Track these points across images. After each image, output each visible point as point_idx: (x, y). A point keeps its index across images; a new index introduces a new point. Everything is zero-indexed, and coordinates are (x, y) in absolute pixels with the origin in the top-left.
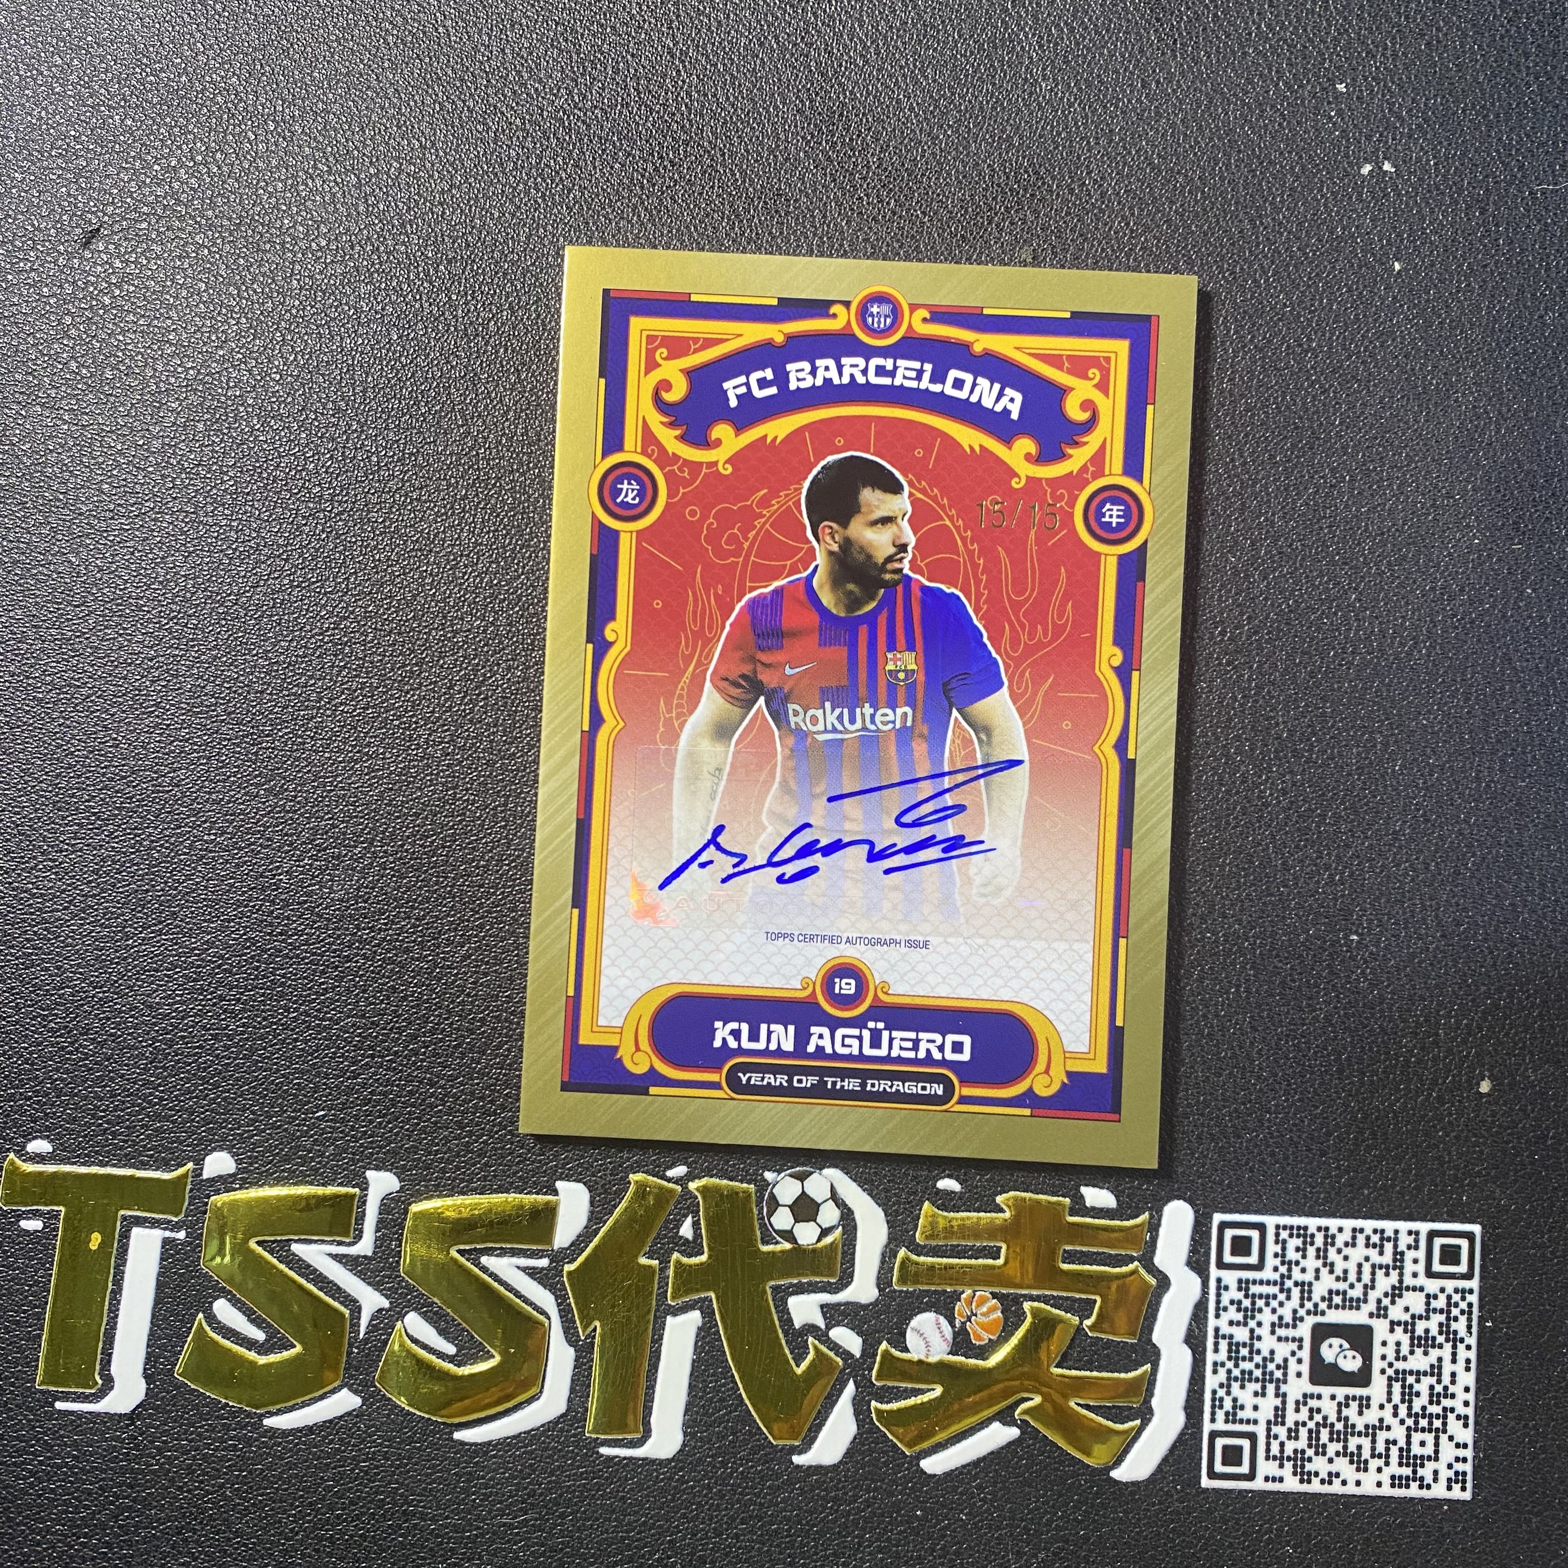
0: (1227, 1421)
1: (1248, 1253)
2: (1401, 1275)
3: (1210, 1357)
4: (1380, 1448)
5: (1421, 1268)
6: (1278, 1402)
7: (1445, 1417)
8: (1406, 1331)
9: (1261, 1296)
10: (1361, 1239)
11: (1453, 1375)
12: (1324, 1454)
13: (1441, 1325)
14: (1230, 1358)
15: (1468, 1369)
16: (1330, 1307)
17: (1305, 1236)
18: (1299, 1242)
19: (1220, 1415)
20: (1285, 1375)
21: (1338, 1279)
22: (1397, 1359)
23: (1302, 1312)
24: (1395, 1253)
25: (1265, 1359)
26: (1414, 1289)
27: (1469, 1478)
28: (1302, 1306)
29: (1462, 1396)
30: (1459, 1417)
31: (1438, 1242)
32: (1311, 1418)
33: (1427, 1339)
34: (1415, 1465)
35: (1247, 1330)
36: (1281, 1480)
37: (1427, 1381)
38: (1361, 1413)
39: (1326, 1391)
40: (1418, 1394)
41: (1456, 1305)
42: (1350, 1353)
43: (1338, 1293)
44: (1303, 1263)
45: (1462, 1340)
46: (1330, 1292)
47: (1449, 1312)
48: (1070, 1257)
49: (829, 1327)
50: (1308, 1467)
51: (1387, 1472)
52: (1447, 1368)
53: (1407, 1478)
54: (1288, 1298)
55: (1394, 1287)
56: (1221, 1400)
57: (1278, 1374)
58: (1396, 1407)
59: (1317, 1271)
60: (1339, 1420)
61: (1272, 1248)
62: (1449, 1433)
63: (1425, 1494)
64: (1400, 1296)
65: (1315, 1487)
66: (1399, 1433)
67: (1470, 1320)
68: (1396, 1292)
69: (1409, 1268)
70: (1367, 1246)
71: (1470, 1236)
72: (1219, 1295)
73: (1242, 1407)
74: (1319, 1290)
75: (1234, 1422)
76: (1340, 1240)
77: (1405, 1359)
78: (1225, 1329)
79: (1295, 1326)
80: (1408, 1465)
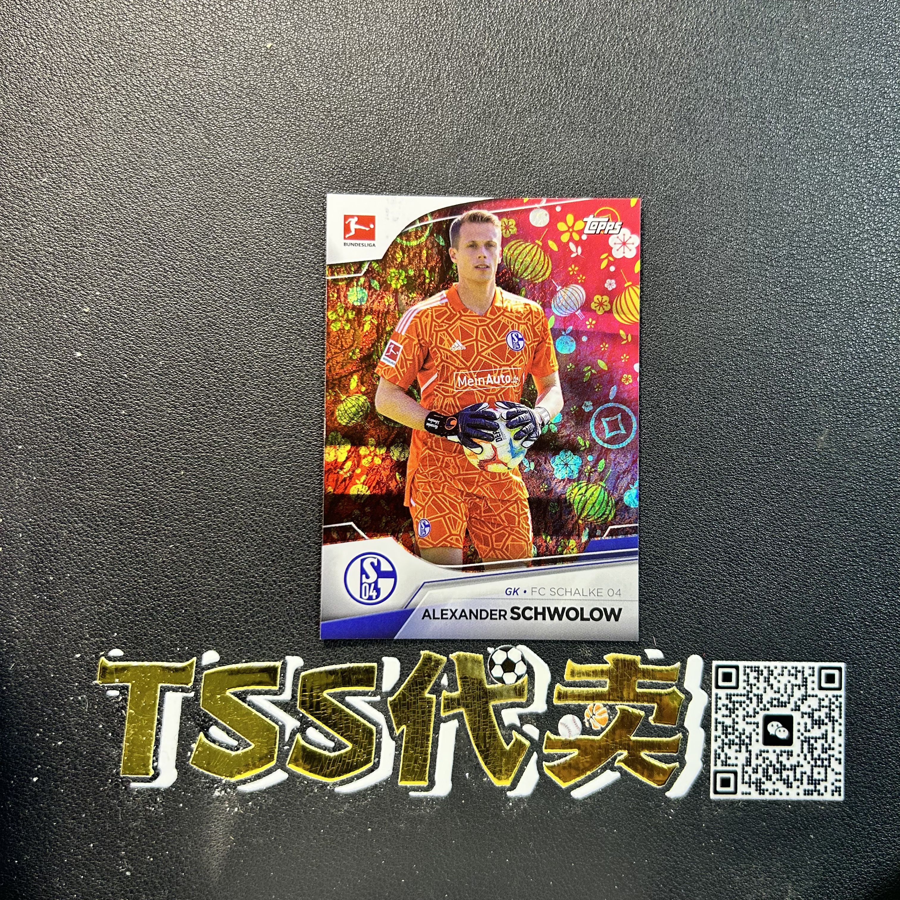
0: (722, 765)
1: (730, 680)
2: (806, 689)
3: (713, 733)
4: (798, 776)
5: (816, 686)
6: (747, 755)
7: (830, 759)
8: (809, 717)
9: (737, 702)
10: (786, 672)
11: (833, 738)
12: (771, 780)
13: (826, 714)
14: (723, 734)
15: (840, 735)
16: (772, 706)
17: (758, 671)
18: (755, 674)
19: (719, 762)
20: (750, 740)
21: (775, 692)
22: (806, 731)
23: (758, 709)
24: (803, 678)
25: (740, 734)
26: (813, 696)
27: (842, 790)
28: (758, 706)
29: (837, 749)
30: (836, 759)
31: (824, 672)
32: (764, 762)
33: (819, 721)
34: (815, 784)
35: (731, 719)
36: (750, 794)
37: (821, 742)
38: (788, 759)
39: (770, 748)
40: (816, 749)
41: (834, 703)
42: (782, 729)
43: (775, 699)
44: (758, 685)
45: (837, 721)
46: (772, 699)
47: (830, 707)
48: (641, 686)
49: (522, 725)
50: (763, 787)
51: (802, 788)
52: (830, 735)
53: (812, 791)
54: (751, 702)
55: (803, 696)
56: (719, 755)
57: (747, 741)
58: (805, 756)
59: (765, 688)
60: (778, 762)
61: (742, 677)
62: (832, 766)
63: (820, 798)
64: (806, 699)
65: (767, 797)
66: (807, 768)
67: (841, 710)
68: (804, 698)
69: (810, 685)
70: (789, 675)
71: (840, 669)
72: (717, 702)
73: (730, 758)
74: (766, 698)
75: (726, 765)
76: (775, 673)
77: (809, 731)
78: (720, 719)
79: (754, 717)
80: (812, 784)
